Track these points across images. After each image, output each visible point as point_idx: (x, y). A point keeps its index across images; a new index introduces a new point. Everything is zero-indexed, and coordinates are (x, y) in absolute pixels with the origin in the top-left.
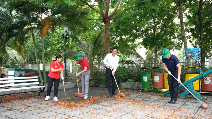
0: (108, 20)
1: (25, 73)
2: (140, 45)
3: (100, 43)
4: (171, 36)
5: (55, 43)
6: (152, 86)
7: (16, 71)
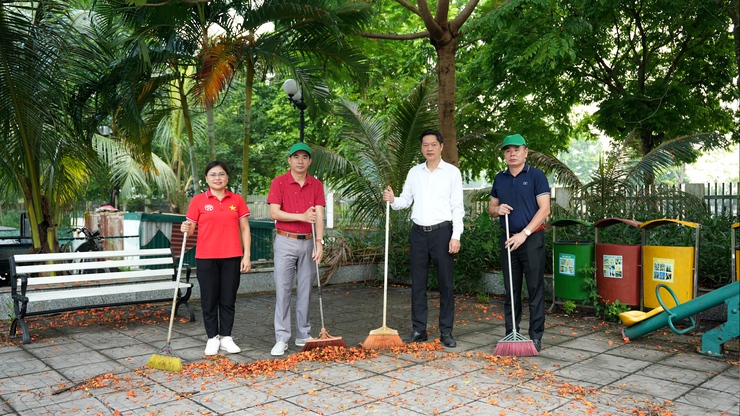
0: (448, 36)
1: (174, 227)
2: (590, 126)
3: (424, 122)
4: (716, 89)
5: (285, 124)
6: (594, 294)
7: (145, 223)
